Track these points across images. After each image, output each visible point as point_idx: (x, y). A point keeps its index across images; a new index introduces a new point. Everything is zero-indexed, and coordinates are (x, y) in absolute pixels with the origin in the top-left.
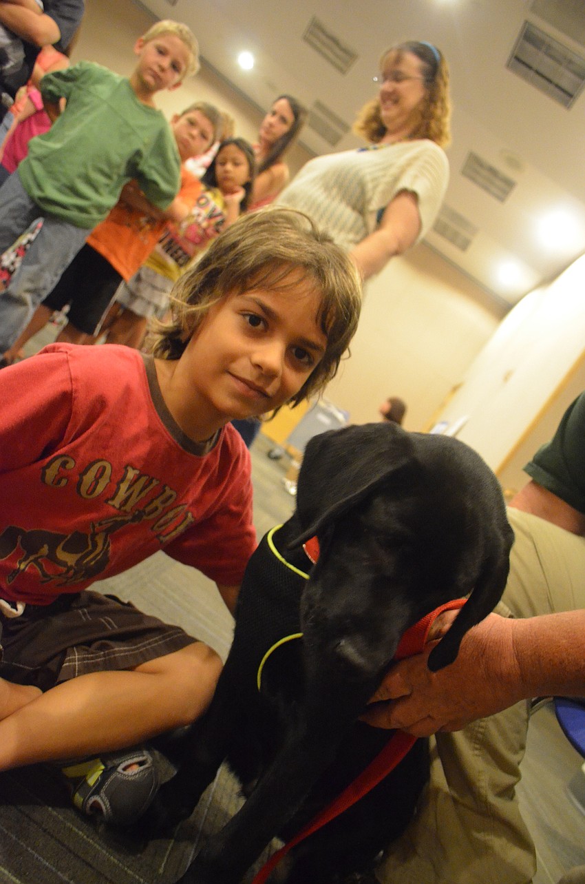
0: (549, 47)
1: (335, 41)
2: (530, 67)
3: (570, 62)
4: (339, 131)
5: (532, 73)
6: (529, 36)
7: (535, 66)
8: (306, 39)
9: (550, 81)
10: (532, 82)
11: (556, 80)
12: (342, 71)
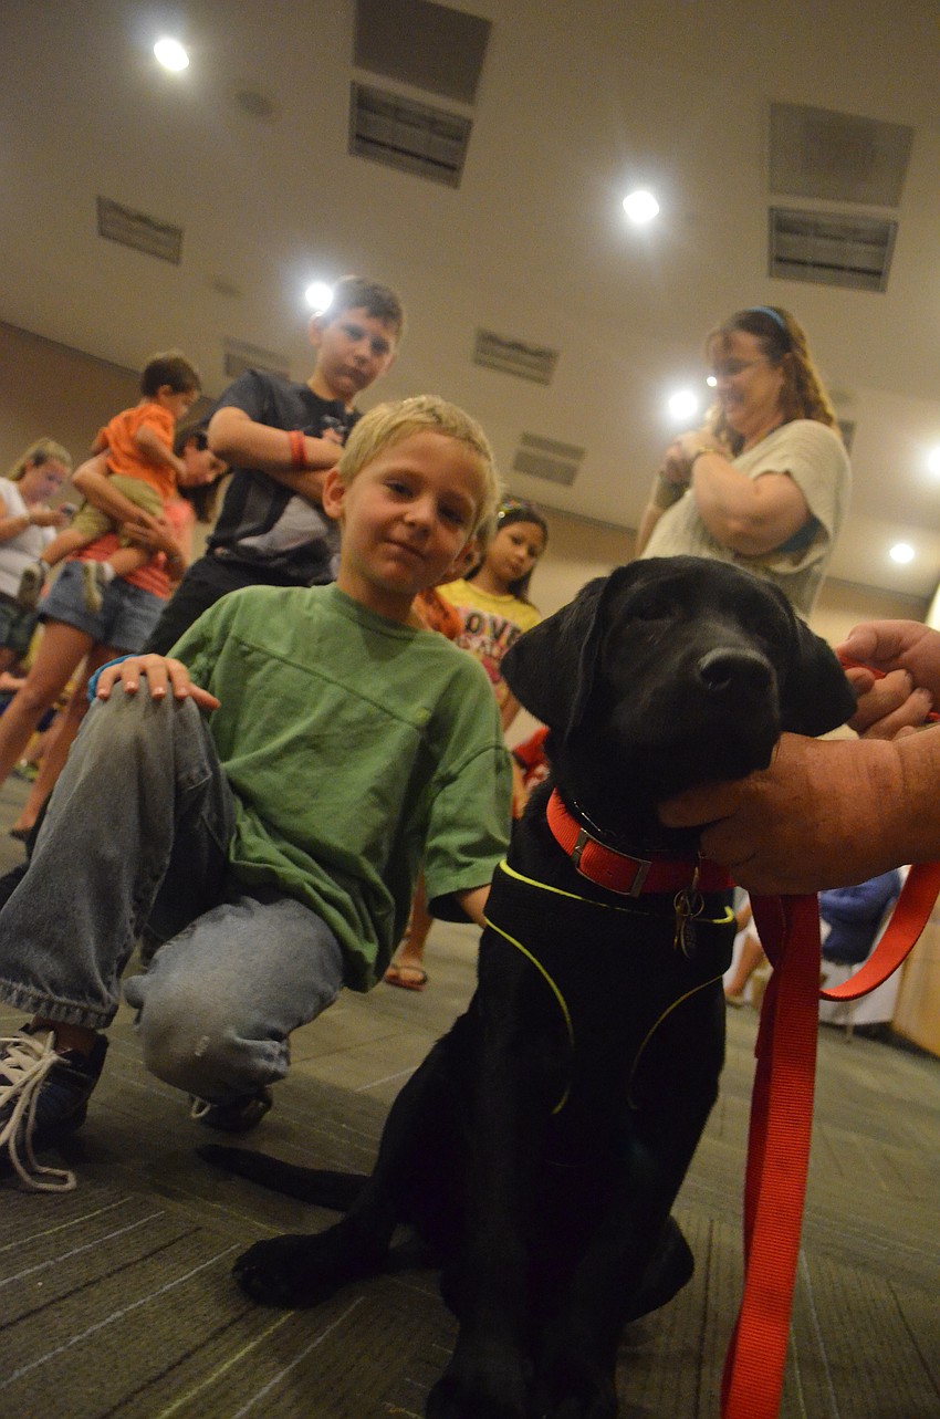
0: (817, 225)
1: (518, 347)
2: (803, 263)
3: (856, 231)
4: (571, 462)
5: (809, 270)
6: (782, 225)
7: (809, 258)
8: (478, 362)
9: (840, 268)
10: (812, 280)
11: (846, 262)
12: (544, 381)
